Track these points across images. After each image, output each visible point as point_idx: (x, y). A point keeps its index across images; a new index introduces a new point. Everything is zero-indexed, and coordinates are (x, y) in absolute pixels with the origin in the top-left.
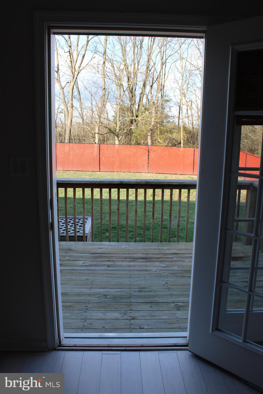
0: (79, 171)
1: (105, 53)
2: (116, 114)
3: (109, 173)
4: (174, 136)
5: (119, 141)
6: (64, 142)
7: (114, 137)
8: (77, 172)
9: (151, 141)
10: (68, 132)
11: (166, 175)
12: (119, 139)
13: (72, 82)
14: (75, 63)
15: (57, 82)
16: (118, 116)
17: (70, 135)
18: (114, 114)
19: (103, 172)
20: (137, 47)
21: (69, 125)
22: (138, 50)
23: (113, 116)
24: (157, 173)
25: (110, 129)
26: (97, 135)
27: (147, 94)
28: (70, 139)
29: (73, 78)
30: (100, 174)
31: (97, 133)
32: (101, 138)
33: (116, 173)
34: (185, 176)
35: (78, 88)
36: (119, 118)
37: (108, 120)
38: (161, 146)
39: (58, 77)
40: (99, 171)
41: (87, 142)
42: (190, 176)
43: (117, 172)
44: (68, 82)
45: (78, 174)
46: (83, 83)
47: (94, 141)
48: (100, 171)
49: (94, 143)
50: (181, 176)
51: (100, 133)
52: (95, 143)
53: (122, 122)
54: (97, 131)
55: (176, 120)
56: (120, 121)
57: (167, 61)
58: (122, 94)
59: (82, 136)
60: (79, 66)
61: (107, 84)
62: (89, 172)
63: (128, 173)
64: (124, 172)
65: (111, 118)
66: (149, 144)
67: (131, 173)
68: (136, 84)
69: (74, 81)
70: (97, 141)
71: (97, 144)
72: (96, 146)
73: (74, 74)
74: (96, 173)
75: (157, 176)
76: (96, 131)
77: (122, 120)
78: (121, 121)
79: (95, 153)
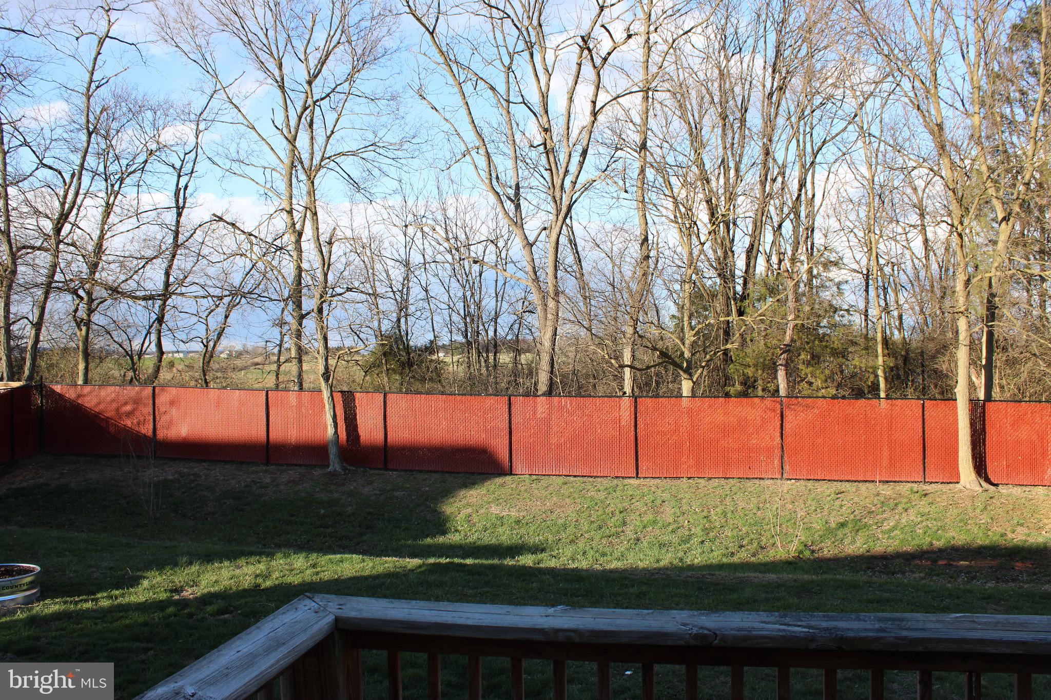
0: (575, 476)
1: (643, 146)
2: (681, 308)
3: (665, 481)
4: (857, 361)
5: (694, 383)
6: (536, 396)
7: (678, 375)
8: (572, 479)
9: (788, 382)
10: (545, 365)
11: (840, 484)
12: (695, 380)
13: (553, 227)
14: (561, 176)
15: (515, 228)
16: (686, 319)
17: (552, 372)
18: (674, 310)
19: (648, 480)
20: (732, 126)
21: (547, 344)
22: (734, 134)
23: (673, 316)
24: (809, 480)
25: (663, 354)
26: (627, 371)
27: (768, 252)
28: (551, 384)
29: (557, 215)
30: (639, 486)
31: (628, 366)
32: (641, 379)
33: (685, 480)
34: (898, 488)
35: (575, 245)
36: (690, 318)
37: (660, 327)
38: (817, 397)
39: (519, 217)
40: (635, 475)
41: (601, 390)
42: (915, 486)
43: (689, 478)
44: (545, 229)
45: (573, 487)
46: (589, 230)
47: (621, 388)
48: (637, 474)
49: (621, 394)
50: (886, 486)
51: (637, 364)
52: (625, 393)
53: (698, 333)
54: (627, 359)
55: (857, 319)
56: (692, 328)
57: (819, 158)
58: (696, 252)
59: (587, 376)
60: (574, 181)
61: (652, 229)
62: (605, 481)
63: (723, 482)
64: (710, 479)
65: (670, 324)
66: (782, 392)
67: (731, 480)
68: (735, 224)
69: (559, 223)
70: (628, 389)
71: (629, 397)
72: (626, 402)
73: (561, 204)
74: (627, 481)
75: (810, 490)
76: (625, 359)
77: (700, 326)
78: (696, 329)
79: (623, 423)
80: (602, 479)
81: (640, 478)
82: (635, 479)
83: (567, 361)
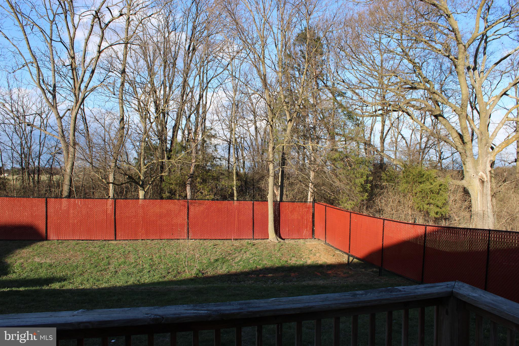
0: (83, 240)
1: (123, 72)
2: (139, 154)
3: (130, 241)
4: (224, 183)
5: (145, 192)
6: (61, 198)
7: (137, 188)
8: (81, 241)
9: (191, 192)
10: (67, 182)
11: (215, 241)
12: (146, 190)
13: (74, 109)
14: (79, 83)
15: (52, 108)
16: (142, 160)
17: (70, 186)
18: (136, 155)
19: (121, 241)
20: (169, 66)
21: (68, 170)
22: (170, 70)
23: (135, 158)
24: (201, 239)
25: (130, 177)
26: (111, 185)
27: (183, 129)
28: (70, 192)
29: (76, 103)
30: (116, 245)
31: (111, 183)
32: (118, 190)
33: (140, 241)
34: (242, 242)
35: (85, 119)
36: (144, 160)
37: (128, 163)
38: (205, 200)
39: (55, 103)
40: (114, 239)
41: (97, 195)
42: (249, 241)
43: (142, 240)
44: (69, 110)
45: (81, 246)
46: (93, 112)
47: (108, 194)
48: (116, 238)
49: (108, 197)
50: (236, 241)
51: (116, 183)
52: (110, 197)
53: (148, 167)
54: (111, 179)
55: (224, 163)
56: (145, 165)
57: (209, 85)
58: (148, 127)
59: (89, 188)
60: (86, 86)
61: (126, 114)
62: (99, 242)
63: (159, 241)
64: (153, 240)
65: (133, 162)
66: (189, 197)
67: (163, 240)
68: (168, 114)
69: (77, 107)
70: (111, 195)
71: (112, 199)
72: (110, 201)
73: (79, 97)
74: (110, 242)
75: (201, 244)
76: (110, 179)
77: (149, 164)
78: (147, 165)
79: (109, 212)
80: (97, 241)
81: (117, 240)
82: (114, 241)
83: (79, 179)
